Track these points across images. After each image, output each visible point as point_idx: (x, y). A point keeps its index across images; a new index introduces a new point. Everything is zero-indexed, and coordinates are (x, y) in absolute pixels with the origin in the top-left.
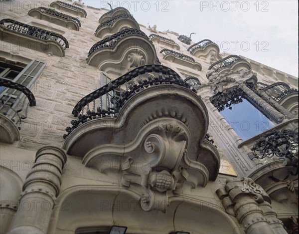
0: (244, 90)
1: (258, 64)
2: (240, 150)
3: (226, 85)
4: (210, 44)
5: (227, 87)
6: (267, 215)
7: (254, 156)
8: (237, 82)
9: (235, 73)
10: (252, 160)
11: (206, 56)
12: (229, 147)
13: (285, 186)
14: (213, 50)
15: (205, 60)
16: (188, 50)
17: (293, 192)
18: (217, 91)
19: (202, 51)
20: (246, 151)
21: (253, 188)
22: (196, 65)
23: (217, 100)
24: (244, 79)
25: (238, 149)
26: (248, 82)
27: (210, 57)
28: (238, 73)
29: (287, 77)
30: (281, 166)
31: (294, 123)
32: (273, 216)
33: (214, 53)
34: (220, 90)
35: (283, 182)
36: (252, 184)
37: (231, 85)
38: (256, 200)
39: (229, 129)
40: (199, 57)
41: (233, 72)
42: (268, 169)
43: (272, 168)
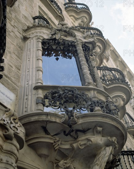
0: (77, 48)
1: (118, 55)
2: (34, 92)
3: (66, 36)
4: (86, 10)
5: (65, 38)
6: (7, 153)
7: (41, 102)
8: (76, 39)
9: (81, 32)
10: (37, 104)
11: (77, 19)
12: (26, 85)
13: (52, 141)
14: (86, 17)
15: (74, 22)
16: (65, 5)
17: (55, 150)
18: (54, 37)
19: (76, 12)
20: (37, 95)
21: (11, 123)
22: (60, 16)
23: (48, 44)
24: (84, 40)
25: (33, 90)
26: (86, 44)
27: (79, 21)
28: (83, 33)
29: (128, 70)
30: (58, 120)
31: (96, 92)
32: (12, 157)
33: (86, 20)
34: (57, 37)
35: (52, 137)
36: (14, 119)
37: (69, 39)
38: (5, 134)
39: (38, 70)
40: (70, 16)
41: (79, 29)
42: (44, 118)
43: (49, 118)
